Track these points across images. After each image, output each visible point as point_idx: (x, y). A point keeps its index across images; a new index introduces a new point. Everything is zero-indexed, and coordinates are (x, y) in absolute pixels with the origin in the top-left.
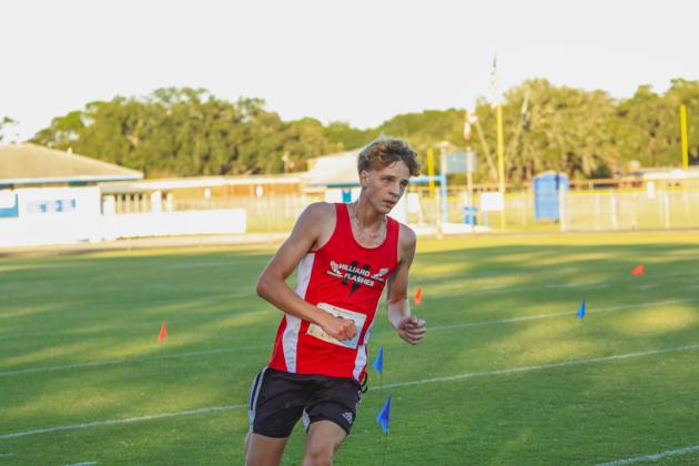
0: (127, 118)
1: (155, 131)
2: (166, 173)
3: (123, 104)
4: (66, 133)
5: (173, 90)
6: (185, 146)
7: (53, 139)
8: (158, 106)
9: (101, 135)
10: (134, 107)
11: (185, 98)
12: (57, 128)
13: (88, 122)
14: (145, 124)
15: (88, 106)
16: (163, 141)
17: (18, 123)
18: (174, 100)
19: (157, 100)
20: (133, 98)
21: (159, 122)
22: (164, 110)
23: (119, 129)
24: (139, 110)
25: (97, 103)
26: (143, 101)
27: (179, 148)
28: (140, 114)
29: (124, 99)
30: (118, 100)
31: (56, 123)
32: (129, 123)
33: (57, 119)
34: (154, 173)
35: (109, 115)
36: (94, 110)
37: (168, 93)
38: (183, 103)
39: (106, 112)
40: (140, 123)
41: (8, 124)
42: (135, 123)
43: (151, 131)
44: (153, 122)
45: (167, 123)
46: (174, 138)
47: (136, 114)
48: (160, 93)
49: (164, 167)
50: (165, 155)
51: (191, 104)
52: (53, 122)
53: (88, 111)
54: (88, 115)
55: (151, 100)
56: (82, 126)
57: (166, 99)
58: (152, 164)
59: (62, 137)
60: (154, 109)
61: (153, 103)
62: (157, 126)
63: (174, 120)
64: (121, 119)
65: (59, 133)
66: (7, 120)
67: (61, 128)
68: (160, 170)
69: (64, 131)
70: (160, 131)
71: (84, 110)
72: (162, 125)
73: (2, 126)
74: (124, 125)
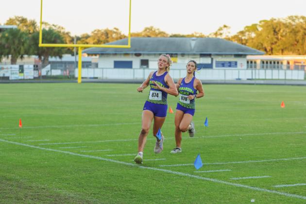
0: (277, 27)
1: (288, 34)
2: (291, 53)
3: (275, 21)
4: (250, 33)
5: (296, 17)
6: (300, 41)
7: (245, 36)
8: (290, 23)
9: (264, 35)
10: (279, 23)
11: (301, 20)
12: (247, 31)
13: (260, 29)
14: (284, 31)
15: (260, 22)
16: (291, 39)
17: (230, 28)
18: (297, 21)
19: (290, 21)
20: (279, 19)
21: (290, 30)
22: (293, 25)
23: (272, 33)
24: (281, 24)
25: (264, 21)
26: (284, 21)
27: (298, 42)
28: (282, 26)
29: (275, 20)
30: (272, 20)
31: (246, 29)
32: (277, 30)
33: (247, 27)
34: (285, 52)
35: (267, 27)
36: (263, 23)
37: (294, 18)
38: (301, 23)
39: (267, 25)
40: (281, 31)
41: (225, 28)
42: (279, 31)
43: (286, 34)
44: (288, 30)
45: (294, 32)
46: (296, 38)
47: (280, 26)
48: (291, 18)
49: (291, 50)
50: (293, 45)
51: (304, 23)
52: (245, 29)
53: (261, 24)
54: (260, 26)
55: (287, 21)
56: (258, 30)
57: (293, 20)
58: (286, 48)
59: (249, 34)
60: (288, 24)
61: (288, 22)
62: (289, 32)
63: (297, 30)
64: (273, 28)
65: (247, 33)
66: (225, 26)
67: (248, 31)
68: (289, 51)
69: (250, 32)
70: (290, 35)
71: (258, 23)
72: (291, 32)
73: (223, 29)
74: (275, 31)
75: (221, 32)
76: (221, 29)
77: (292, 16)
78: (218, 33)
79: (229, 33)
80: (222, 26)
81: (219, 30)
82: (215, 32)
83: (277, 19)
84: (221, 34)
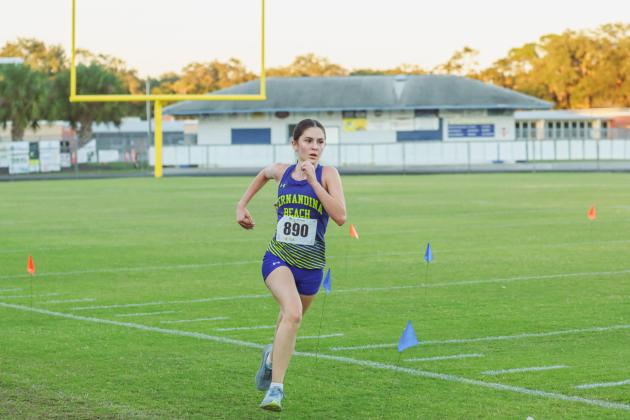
0: (578, 48)
1: (602, 64)
2: (609, 103)
3: (574, 37)
4: (521, 64)
5: (619, 26)
6: (628, 78)
7: (509, 69)
8: (605, 40)
9: (551, 66)
10: (583, 41)
12: (513, 59)
13: (542, 54)
14: (592, 57)
15: (543, 39)
16: (608, 73)
17: (477, 53)
18: (620, 35)
19: (605, 35)
20: (582, 32)
21: (605, 56)
22: (611, 45)
23: (568, 61)
24: (588, 43)
25: (549, 37)
26: (593, 37)
27: (623, 79)
28: (589, 47)
29: (574, 33)
30: (567, 35)
31: (513, 54)
32: (578, 55)
33: (514, 50)
34: (596, 102)
35: (557, 48)
36: (548, 41)
37: (615, 29)
39: (556, 44)
40: (588, 57)
41: (468, 54)
42: (583, 56)
43: (598, 63)
44: (601, 55)
45: (616, 58)
46: (618, 70)
47: (585, 46)
48: (607, 28)
49: (609, 96)
50: (612, 86)
52: (509, 54)
53: (543, 44)
54: (541, 47)
55: (598, 35)
56: (537, 56)
57: (613, 34)
58: (598, 93)
59: (518, 66)
60: (601, 42)
61: (601, 37)
62: (604, 59)
63: (620, 54)
64: (570, 51)
65: (515, 63)
66: (467, 50)
67: (517, 58)
68: (605, 100)
69: (520, 61)
70: (605, 64)
71: (538, 42)
72: (608, 59)
73: (463, 55)
74: (573, 57)
75: (459, 62)
76: (458, 56)
77: (609, 25)
78: (453, 65)
79: (476, 63)
80: (461, 50)
81: (455, 58)
82: (445, 62)
83: (578, 32)
84: (459, 67)
